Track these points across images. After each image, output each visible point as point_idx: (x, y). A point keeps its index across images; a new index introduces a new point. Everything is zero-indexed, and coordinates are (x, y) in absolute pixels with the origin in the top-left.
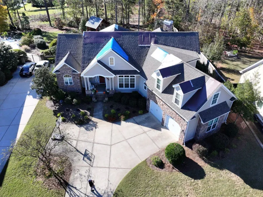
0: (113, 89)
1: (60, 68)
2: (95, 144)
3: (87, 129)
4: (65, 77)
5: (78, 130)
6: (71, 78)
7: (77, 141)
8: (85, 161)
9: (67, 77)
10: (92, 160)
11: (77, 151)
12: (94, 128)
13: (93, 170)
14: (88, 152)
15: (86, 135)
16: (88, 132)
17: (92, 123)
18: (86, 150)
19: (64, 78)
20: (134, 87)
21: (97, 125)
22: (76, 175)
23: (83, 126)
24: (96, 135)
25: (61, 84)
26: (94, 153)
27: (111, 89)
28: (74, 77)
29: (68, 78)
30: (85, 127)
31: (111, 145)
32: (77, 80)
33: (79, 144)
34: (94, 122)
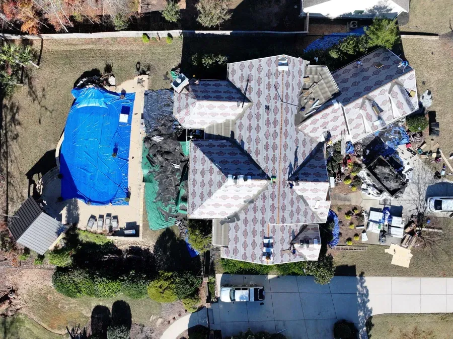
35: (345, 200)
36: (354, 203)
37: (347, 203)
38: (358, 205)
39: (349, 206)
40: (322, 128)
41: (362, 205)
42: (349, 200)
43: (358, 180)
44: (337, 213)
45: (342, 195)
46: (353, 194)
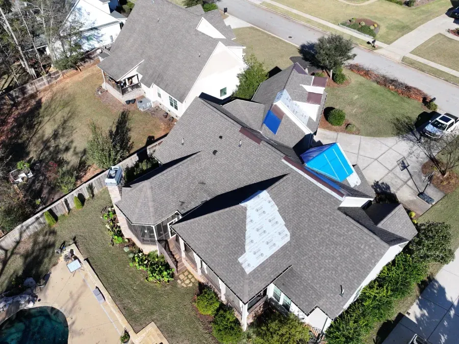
2: (390, 169)
3: (388, 188)
5: (398, 192)
7: (406, 183)
8: (408, 164)
10: (401, 161)
11: (410, 175)
12: (380, 183)
13: (405, 154)
14: (401, 168)
15: (393, 182)
16: (389, 184)
17: (378, 190)
18: (402, 170)
21: (373, 184)
22: (422, 160)
23: (391, 193)
24: (383, 176)
26: (396, 164)
30: (388, 191)
31: (376, 159)
33: (407, 179)
34: (374, 189)
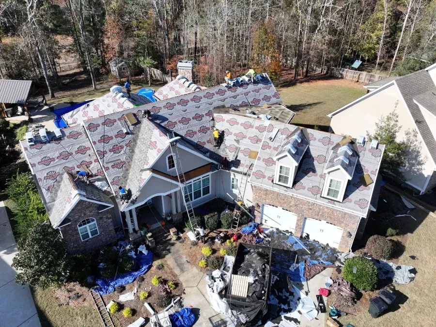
0: (179, 210)
1: (71, 212)
4: (80, 226)
6: (95, 222)
9: (85, 224)
19: (79, 228)
20: (209, 193)
25: (72, 244)
27: (174, 212)
28: (101, 218)
29: (87, 226)
32: (105, 222)
35: (180, 266)
36: (182, 279)
37: (177, 271)
38: (184, 285)
39: (174, 275)
40: (235, 138)
41: (187, 291)
42: (182, 270)
43: (219, 263)
44: (154, 268)
45: (184, 259)
46: (195, 270)
